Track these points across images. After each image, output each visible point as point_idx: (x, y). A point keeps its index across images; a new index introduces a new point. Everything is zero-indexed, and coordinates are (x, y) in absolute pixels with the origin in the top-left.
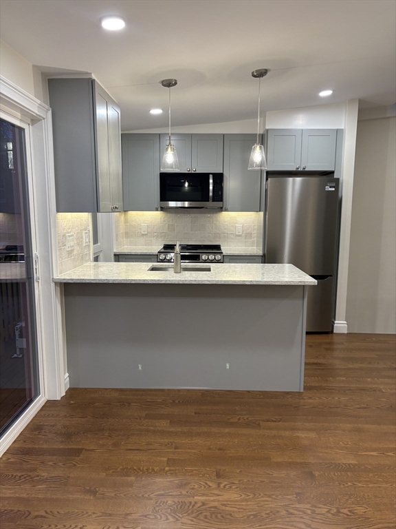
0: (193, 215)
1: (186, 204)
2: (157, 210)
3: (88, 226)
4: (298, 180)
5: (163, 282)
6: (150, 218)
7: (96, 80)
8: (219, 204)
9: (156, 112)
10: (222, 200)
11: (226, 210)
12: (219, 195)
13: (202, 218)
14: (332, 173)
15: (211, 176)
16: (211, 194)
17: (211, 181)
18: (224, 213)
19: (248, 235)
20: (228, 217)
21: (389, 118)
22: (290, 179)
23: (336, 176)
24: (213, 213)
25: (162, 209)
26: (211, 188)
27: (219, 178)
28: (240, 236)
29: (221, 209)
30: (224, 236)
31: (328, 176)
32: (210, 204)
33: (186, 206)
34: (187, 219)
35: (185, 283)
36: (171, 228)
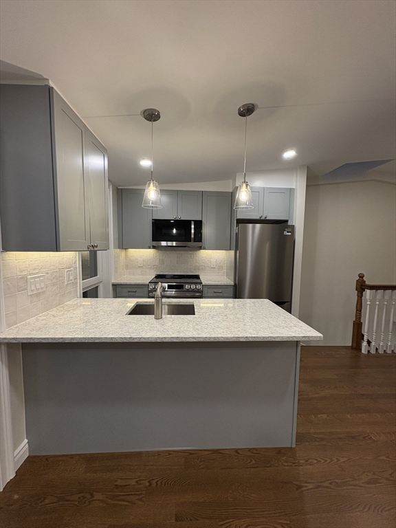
0: (179, 252)
1: (174, 244)
2: (150, 248)
3: (75, 263)
4: (258, 226)
5: (136, 341)
6: (145, 254)
7: (55, 87)
8: (199, 244)
9: (146, 163)
10: (201, 241)
11: (204, 249)
12: (199, 237)
13: (185, 255)
14: (287, 221)
15: (193, 222)
16: (193, 236)
17: (193, 226)
18: (202, 251)
19: (220, 268)
20: (204, 254)
21: (319, 185)
22: (251, 225)
23: (289, 223)
24: (194, 251)
25: (154, 247)
26: (193, 231)
27: (199, 224)
28: (214, 268)
29: (200, 248)
30: (202, 269)
31: (282, 224)
32: (192, 244)
33: (174, 245)
34: (173, 255)
35: (165, 341)
36: (162, 262)
